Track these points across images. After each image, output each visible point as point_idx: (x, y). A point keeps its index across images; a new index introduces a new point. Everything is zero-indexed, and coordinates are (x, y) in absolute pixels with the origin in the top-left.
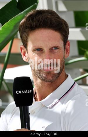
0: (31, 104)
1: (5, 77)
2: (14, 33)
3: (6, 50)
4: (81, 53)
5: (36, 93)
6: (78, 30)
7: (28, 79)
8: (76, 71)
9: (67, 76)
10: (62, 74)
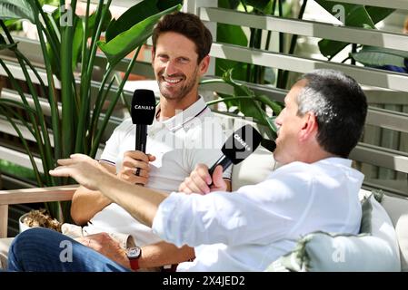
0: (151, 123)
1: (125, 88)
2: (144, 37)
3: (130, 57)
4: (219, 73)
5: (160, 111)
6: (219, 45)
7: (151, 93)
8: (209, 93)
9: (200, 97)
10: (190, 93)
